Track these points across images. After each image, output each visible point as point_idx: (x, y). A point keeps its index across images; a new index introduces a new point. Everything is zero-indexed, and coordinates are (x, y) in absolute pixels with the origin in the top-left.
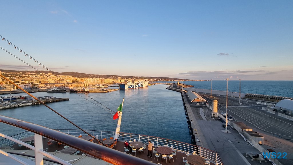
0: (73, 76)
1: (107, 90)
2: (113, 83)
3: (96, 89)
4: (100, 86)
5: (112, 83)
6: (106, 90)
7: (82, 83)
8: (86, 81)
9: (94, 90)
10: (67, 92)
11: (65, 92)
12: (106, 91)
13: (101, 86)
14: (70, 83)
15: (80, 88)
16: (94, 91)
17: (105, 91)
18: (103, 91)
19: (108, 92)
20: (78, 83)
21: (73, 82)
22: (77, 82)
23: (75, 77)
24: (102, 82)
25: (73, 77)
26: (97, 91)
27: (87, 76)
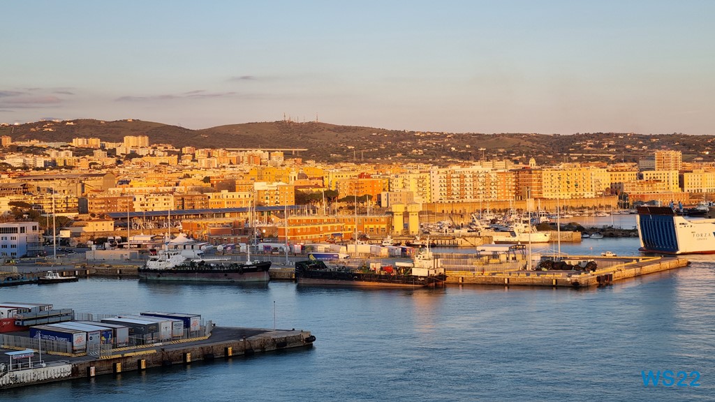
0: (287, 155)
1: (591, 266)
2: (614, 201)
3: (495, 255)
4: (519, 227)
5: (604, 202)
6: (578, 269)
7: (370, 204)
8: (397, 185)
9: (476, 264)
10: (275, 278)
11: (265, 277)
12: (582, 277)
13: (524, 233)
14: (280, 211)
15: (364, 248)
16: (477, 271)
17: (575, 277)
18: (561, 276)
19: (605, 282)
20: (336, 205)
21: (302, 199)
22: (331, 196)
23: (305, 157)
24: (520, 195)
25: (290, 162)
26: (505, 277)
27: (391, 151)
